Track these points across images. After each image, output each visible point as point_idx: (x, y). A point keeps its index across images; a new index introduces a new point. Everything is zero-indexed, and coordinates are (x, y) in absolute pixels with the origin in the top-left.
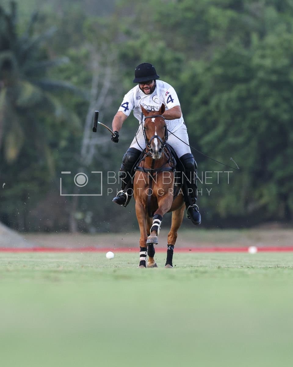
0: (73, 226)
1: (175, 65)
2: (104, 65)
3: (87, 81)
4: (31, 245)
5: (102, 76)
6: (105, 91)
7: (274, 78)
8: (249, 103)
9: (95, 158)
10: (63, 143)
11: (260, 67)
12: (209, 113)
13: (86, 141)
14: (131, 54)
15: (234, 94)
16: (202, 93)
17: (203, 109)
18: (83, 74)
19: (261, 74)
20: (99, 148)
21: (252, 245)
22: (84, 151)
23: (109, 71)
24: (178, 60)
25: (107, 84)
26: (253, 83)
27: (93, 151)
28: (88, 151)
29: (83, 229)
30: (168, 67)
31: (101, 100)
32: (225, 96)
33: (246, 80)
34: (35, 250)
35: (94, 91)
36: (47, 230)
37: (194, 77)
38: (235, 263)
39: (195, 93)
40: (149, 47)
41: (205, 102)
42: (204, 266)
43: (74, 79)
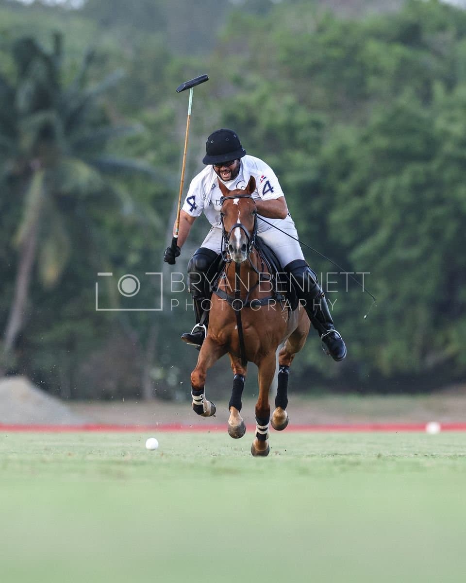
0: (148, 389)
1: (312, 133)
3: (172, 160)
4: (81, 420)
8: (429, 195)
10: (133, 259)
11: (446, 134)
12: (366, 210)
14: (242, 115)
15: (406, 178)
16: (355, 178)
17: (356, 203)
18: (165, 148)
19: (448, 148)
21: (433, 420)
24: (317, 125)
26: (436, 164)
29: (164, 395)
30: (301, 136)
32: (391, 183)
33: (427, 157)
34: (88, 428)
36: (106, 397)
37: (342, 151)
38: (405, 449)
39: (344, 175)
40: (272, 104)
41: (360, 191)
42: (356, 454)
43: (151, 156)
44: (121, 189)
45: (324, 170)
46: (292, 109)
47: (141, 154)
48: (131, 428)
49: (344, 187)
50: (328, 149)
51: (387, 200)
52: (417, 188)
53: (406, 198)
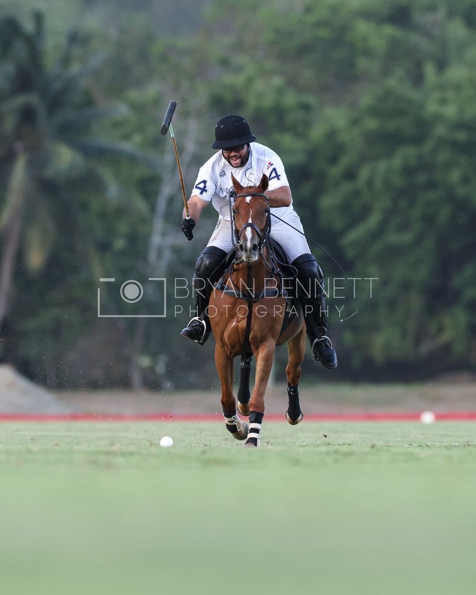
0: (136, 378)
1: (299, 115)
4: (66, 410)
7: (462, 136)
8: (422, 178)
10: (119, 244)
11: (439, 118)
12: (357, 194)
13: (156, 240)
14: (228, 96)
15: (397, 162)
16: (345, 161)
18: (150, 131)
19: (440, 130)
20: (177, 251)
21: (428, 409)
22: (152, 256)
23: (193, 125)
24: (306, 107)
25: (190, 147)
26: (428, 146)
27: (168, 256)
28: (159, 256)
29: (152, 384)
30: (290, 118)
32: (382, 166)
33: (418, 140)
34: (74, 417)
35: (169, 158)
36: (94, 386)
37: (331, 134)
39: (334, 160)
40: (259, 86)
41: (350, 175)
43: (137, 139)
46: (280, 91)
47: (127, 137)
48: (119, 417)
49: (335, 171)
50: (317, 132)
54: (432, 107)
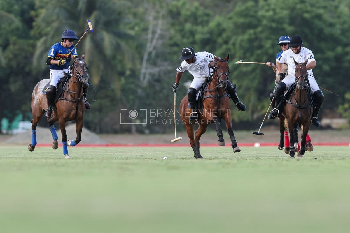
0: (134, 129)
1: (205, 18)
2: (156, 18)
3: (145, 30)
4: (104, 143)
5: (156, 26)
6: (157, 36)
7: (274, 25)
8: (256, 44)
9: (149, 82)
10: (128, 73)
11: (264, 17)
12: (229, 50)
13: (143, 70)
14: (175, 10)
15: (246, 37)
16: (224, 35)
17: (224, 47)
18: (142, 25)
19: (265, 22)
20: (152, 75)
22: (142, 77)
23: (160, 22)
24: (208, 15)
25: (159, 32)
26: (259, 29)
27: (148, 77)
28: (144, 78)
29: (140, 131)
30: (199, 20)
31: (154, 42)
32: (240, 38)
33: (255, 27)
34: (107, 145)
35: (150, 36)
36: (116, 132)
37: (219, 25)
38: (247, 155)
39: (220, 35)
40: (187, 6)
41: (226, 42)
42: (226, 158)
43: (137, 28)
44: (123, 44)
45: (211, 33)
46: (197, 9)
47: (132, 28)
48: (126, 145)
49: (220, 40)
50: (212, 24)
51: (237, 46)
52: (250, 41)
53: (246, 45)
54: (261, 13)
